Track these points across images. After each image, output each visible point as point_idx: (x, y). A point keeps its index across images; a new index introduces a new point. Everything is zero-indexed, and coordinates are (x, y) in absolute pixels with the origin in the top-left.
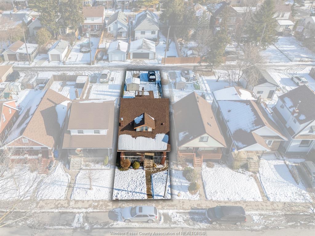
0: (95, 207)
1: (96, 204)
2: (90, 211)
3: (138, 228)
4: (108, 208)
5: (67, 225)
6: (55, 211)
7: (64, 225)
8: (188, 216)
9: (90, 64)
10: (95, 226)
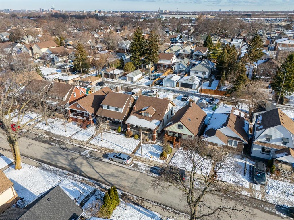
0: (99, 149)
2: (95, 150)
3: (115, 165)
4: (105, 151)
5: (78, 152)
6: (77, 145)
8: (149, 169)
9: (149, 86)
10: (92, 157)
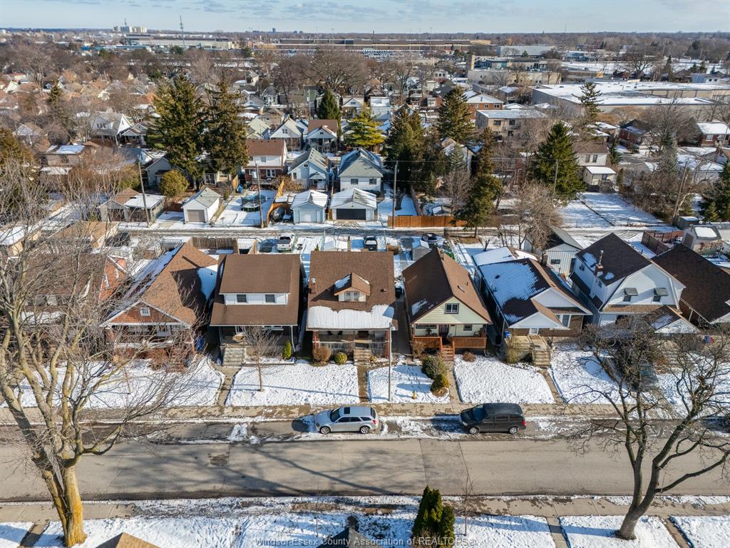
0: (267, 415)
1: (271, 411)
2: (259, 420)
3: (343, 440)
4: (291, 415)
5: (218, 439)
6: (196, 421)
7: (214, 439)
8: (430, 425)
9: (260, 227)
10: (269, 440)
